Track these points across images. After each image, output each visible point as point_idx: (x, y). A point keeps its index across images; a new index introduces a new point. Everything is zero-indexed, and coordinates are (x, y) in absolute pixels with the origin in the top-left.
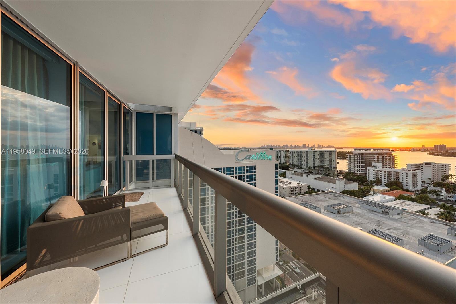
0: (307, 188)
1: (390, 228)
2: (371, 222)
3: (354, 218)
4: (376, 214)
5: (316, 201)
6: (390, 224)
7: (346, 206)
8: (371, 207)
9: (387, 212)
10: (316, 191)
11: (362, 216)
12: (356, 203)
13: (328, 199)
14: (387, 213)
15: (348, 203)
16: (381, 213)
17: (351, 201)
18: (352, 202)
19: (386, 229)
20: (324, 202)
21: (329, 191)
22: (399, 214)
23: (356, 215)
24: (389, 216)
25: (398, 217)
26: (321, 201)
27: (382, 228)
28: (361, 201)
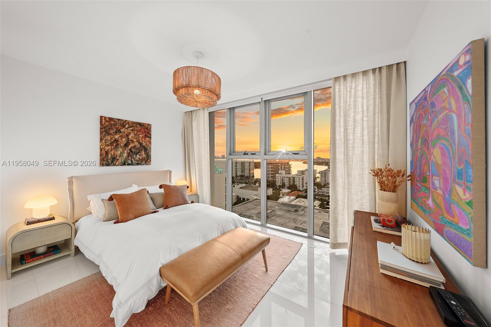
0: (236, 198)
1: (302, 222)
2: (289, 221)
3: (279, 220)
4: (290, 213)
5: (247, 210)
6: (301, 219)
7: (272, 211)
8: (286, 208)
9: (297, 210)
11: (283, 217)
12: (276, 206)
13: (255, 206)
15: (271, 207)
16: (293, 212)
18: (274, 206)
19: (300, 224)
21: (254, 199)
22: (303, 210)
23: (279, 217)
24: (298, 213)
25: (303, 212)
26: (251, 209)
27: (297, 224)
28: (280, 204)
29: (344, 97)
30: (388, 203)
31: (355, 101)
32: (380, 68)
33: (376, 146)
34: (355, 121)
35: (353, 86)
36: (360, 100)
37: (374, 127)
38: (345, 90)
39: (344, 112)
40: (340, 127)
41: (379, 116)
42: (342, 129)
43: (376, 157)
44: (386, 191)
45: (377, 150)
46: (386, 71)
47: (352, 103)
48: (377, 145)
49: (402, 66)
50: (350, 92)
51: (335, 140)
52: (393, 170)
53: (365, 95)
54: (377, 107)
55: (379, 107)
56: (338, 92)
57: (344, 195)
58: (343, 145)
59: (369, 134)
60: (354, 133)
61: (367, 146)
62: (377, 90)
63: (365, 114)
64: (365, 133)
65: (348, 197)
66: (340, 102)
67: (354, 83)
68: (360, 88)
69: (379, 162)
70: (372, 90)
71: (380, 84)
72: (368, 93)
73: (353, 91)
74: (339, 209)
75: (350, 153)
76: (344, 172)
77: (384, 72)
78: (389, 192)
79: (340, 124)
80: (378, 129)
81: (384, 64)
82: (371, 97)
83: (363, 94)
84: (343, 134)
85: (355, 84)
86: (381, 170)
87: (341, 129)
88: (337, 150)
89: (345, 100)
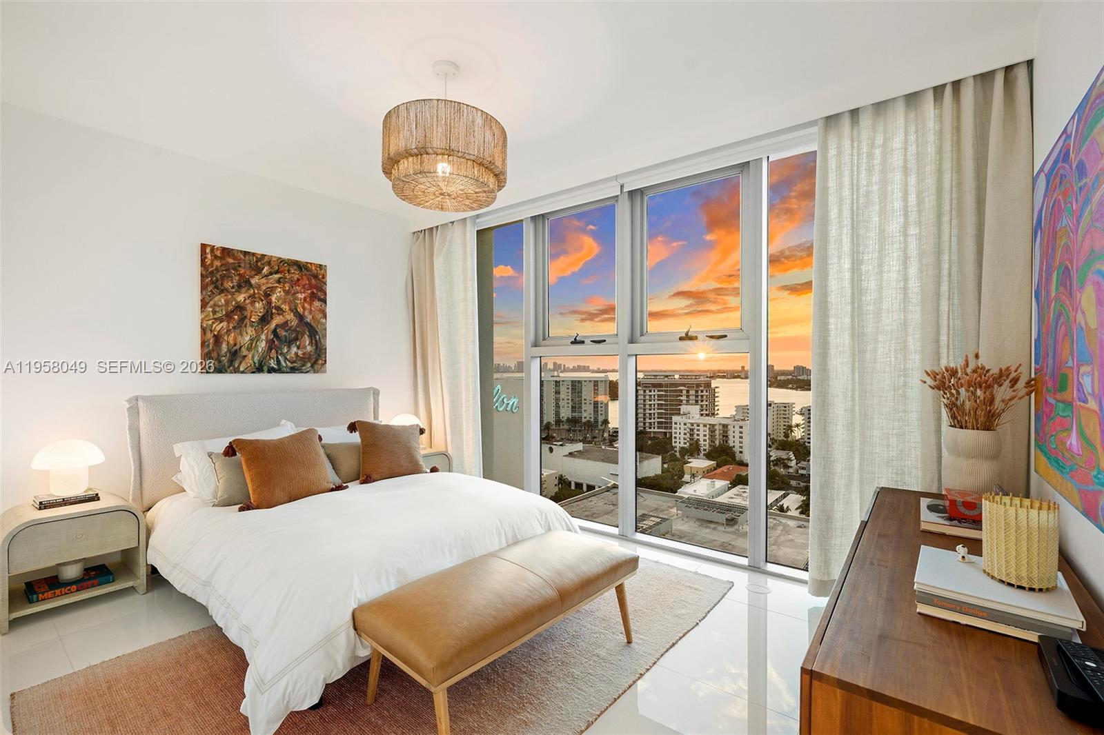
0: (556, 480)
9: (733, 520)
10: (585, 488)
12: (671, 508)
14: (731, 522)
16: (723, 524)
17: (660, 503)
18: (662, 508)
20: (606, 516)
21: (609, 485)
28: (683, 502)
29: (852, 171)
30: (971, 461)
31: (884, 182)
32: (957, 85)
33: (944, 306)
34: (882, 237)
35: (880, 139)
36: (897, 177)
37: (939, 253)
38: (855, 151)
39: (853, 215)
40: (840, 257)
41: (954, 222)
42: (847, 265)
43: (944, 338)
44: (966, 428)
45: (945, 317)
46: (975, 88)
47: (875, 188)
48: (947, 303)
49: (1022, 74)
50: (870, 156)
51: (826, 293)
52: (988, 371)
53: (912, 164)
54: (946, 197)
55: (954, 196)
56: (834, 159)
57: (851, 447)
58: (849, 307)
59: (924, 273)
60: (881, 273)
61: (918, 308)
62: (948, 147)
63: (913, 216)
64: (913, 271)
65: (862, 454)
66: (840, 186)
67: (881, 128)
68: (897, 142)
69: (951, 353)
70: (931, 149)
71: (958, 129)
72: (919, 156)
73: (878, 152)
74: (836, 486)
75: (870, 329)
76: (850, 382)
77: (968, 94)
78: (974, 429)
79: (840, 248)
80: (950, 260)
81: (968, 69)
82: (930, 168)
83: (906, 161)
84: (847, 275)
85: (885, 132)
86: (953, 373)
87: (843, 261)
88: (831, 320)
89: (855, 182)
